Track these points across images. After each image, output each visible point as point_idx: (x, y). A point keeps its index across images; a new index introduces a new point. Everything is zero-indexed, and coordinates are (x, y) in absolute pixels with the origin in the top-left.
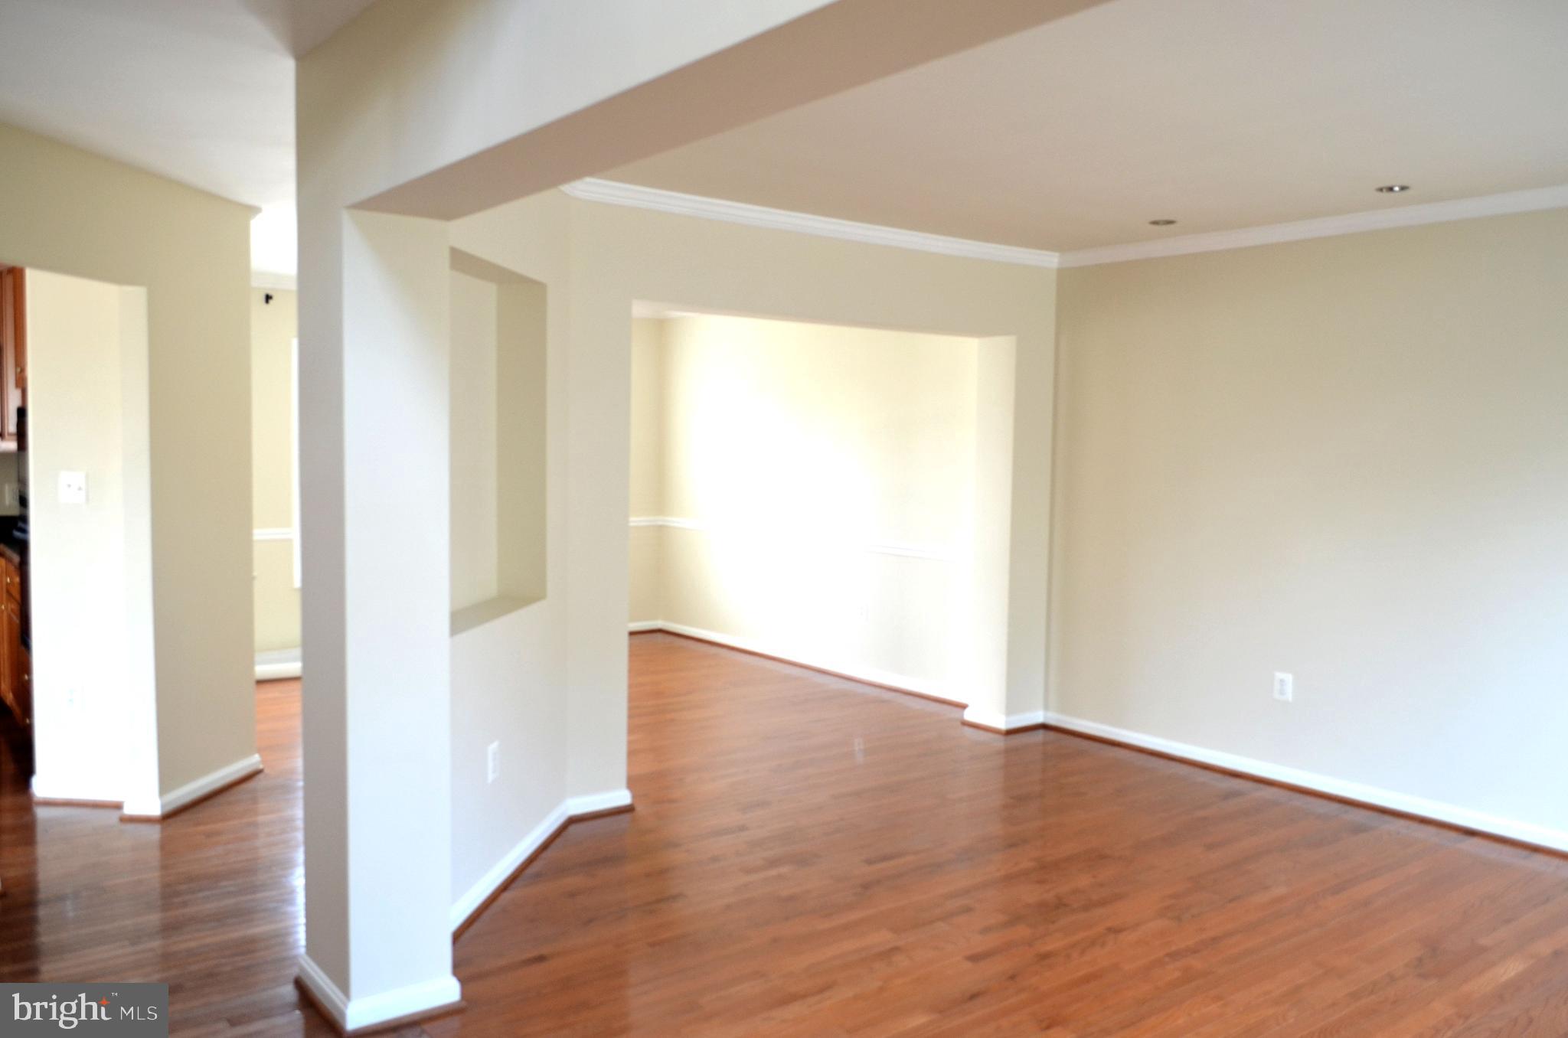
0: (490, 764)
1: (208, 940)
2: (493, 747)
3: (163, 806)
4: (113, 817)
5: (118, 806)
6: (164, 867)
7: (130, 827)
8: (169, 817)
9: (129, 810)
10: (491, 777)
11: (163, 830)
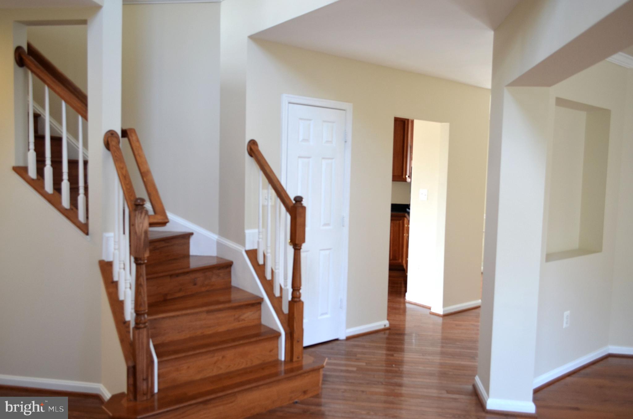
0: (565, 320)
1: (447, 361)
2: (567, 313)
3: (444, 311)
4: (427, 311)
5: (430, 308)
6: (442, 333)
7: (432, 316)
8: (445, 316)
9: (433, 310)
10: (565, 326)
11: (443, 319)
